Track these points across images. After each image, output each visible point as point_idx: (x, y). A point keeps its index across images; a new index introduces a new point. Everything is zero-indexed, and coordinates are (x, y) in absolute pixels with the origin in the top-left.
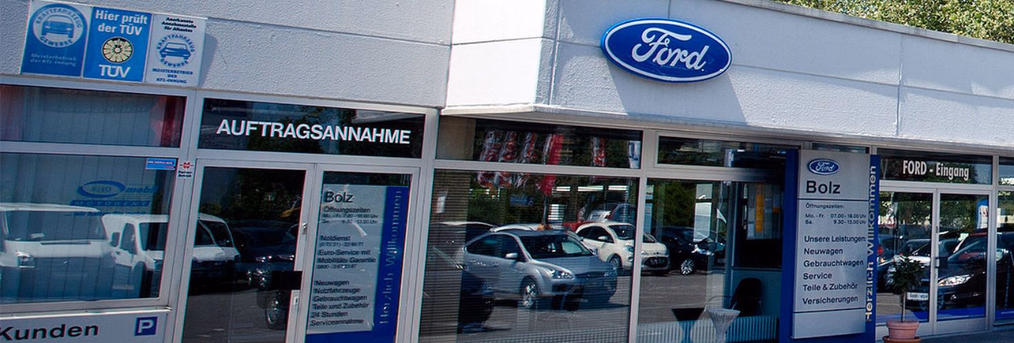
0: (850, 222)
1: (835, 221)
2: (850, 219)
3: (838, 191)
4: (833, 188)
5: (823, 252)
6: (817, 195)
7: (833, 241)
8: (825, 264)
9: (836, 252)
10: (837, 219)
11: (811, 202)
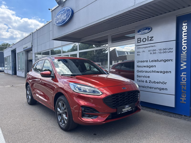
0: (160, 53)
1: (151, 53)
2: (160, 51)
3: (152, 39)
4: (149, 39)
5: (145, 67)
6: (142, 43)
7: (150, 62)
8: (146, 72)
9: (152, 66)
10: (152, 52)
11: (139, 47)
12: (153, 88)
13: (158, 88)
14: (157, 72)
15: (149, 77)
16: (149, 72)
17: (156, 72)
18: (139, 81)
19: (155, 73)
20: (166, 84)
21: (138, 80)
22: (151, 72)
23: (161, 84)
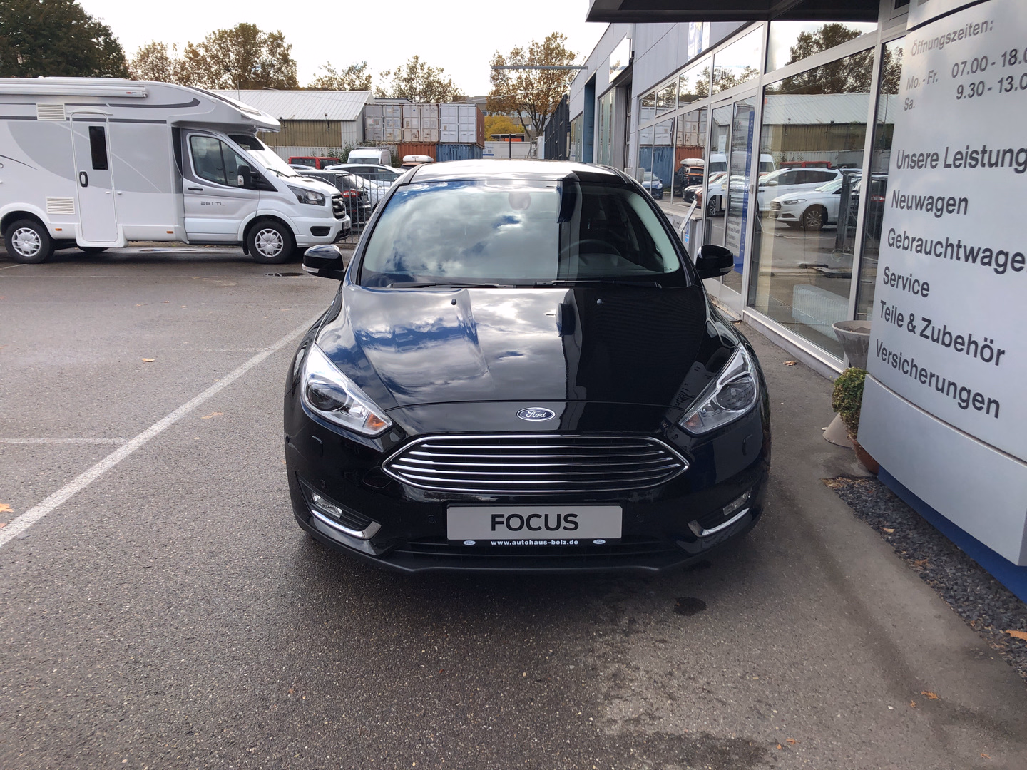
0: (1008, 85)
1: (960, 91)
2: (1007, 71)
5: (920, 203)
7: (945, 165)
8: (923, 247)
9: (950, 204)
10: (967, 81)
12: (934, 380)
13: (952, 388)
14: (967, 260)
15: (928, 290)
16: (929, 253)
17: (962, 250)
18: (886, 314)
19: (958, 258)
20: (997, 364)
21: (885, 307)
22: (939, 249)
23: (975, 356)
